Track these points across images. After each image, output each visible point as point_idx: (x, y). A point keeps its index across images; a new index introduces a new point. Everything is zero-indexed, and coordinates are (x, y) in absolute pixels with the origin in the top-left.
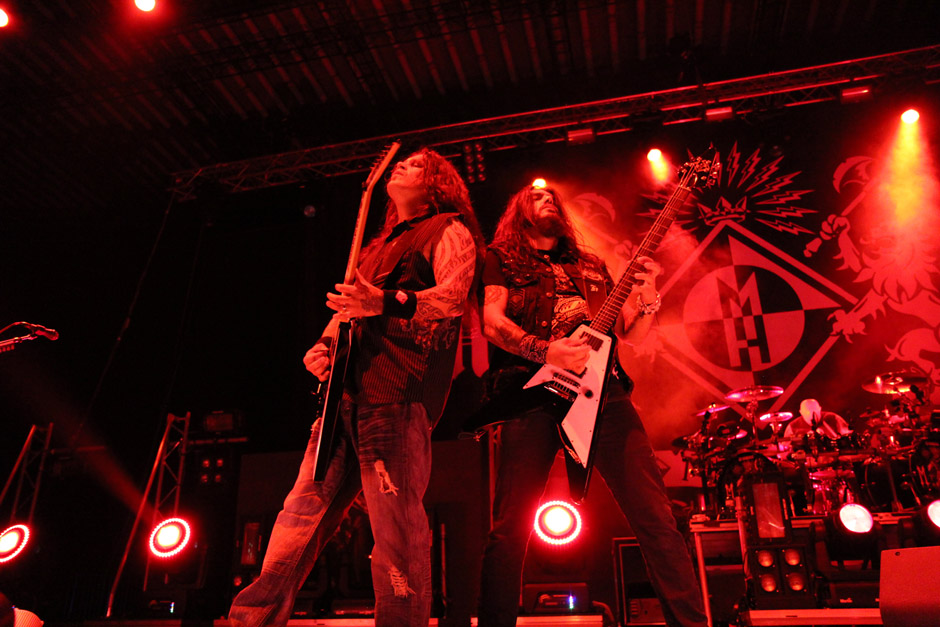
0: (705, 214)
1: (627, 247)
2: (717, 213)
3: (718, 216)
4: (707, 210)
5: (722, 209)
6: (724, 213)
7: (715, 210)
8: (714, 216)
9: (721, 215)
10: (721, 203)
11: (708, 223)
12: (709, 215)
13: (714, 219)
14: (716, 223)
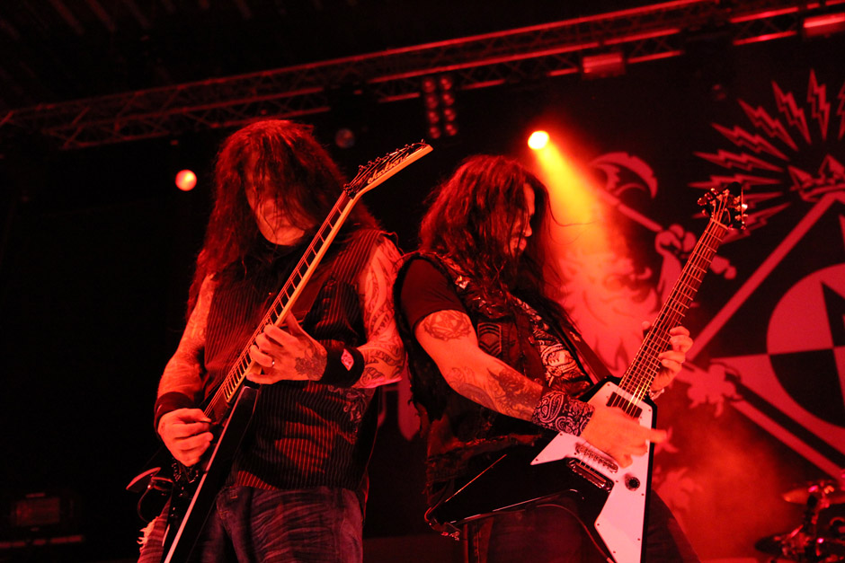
0: (801, 183)
1: (676, 235)
2: (820, 181)
3: (822, 186)
4: (803, 176)
5: (829, 174)
6: (832, 181)
7: (818, 177)
8: (815, 186)
9: (827, 184)
10: (827, 166)
11: (805, 197)
12: (807, 185)
13: (816, 191)
14: (820, 196)
